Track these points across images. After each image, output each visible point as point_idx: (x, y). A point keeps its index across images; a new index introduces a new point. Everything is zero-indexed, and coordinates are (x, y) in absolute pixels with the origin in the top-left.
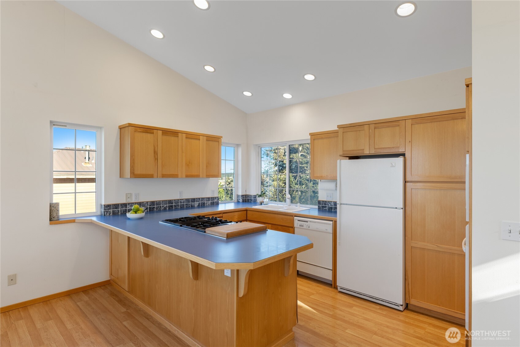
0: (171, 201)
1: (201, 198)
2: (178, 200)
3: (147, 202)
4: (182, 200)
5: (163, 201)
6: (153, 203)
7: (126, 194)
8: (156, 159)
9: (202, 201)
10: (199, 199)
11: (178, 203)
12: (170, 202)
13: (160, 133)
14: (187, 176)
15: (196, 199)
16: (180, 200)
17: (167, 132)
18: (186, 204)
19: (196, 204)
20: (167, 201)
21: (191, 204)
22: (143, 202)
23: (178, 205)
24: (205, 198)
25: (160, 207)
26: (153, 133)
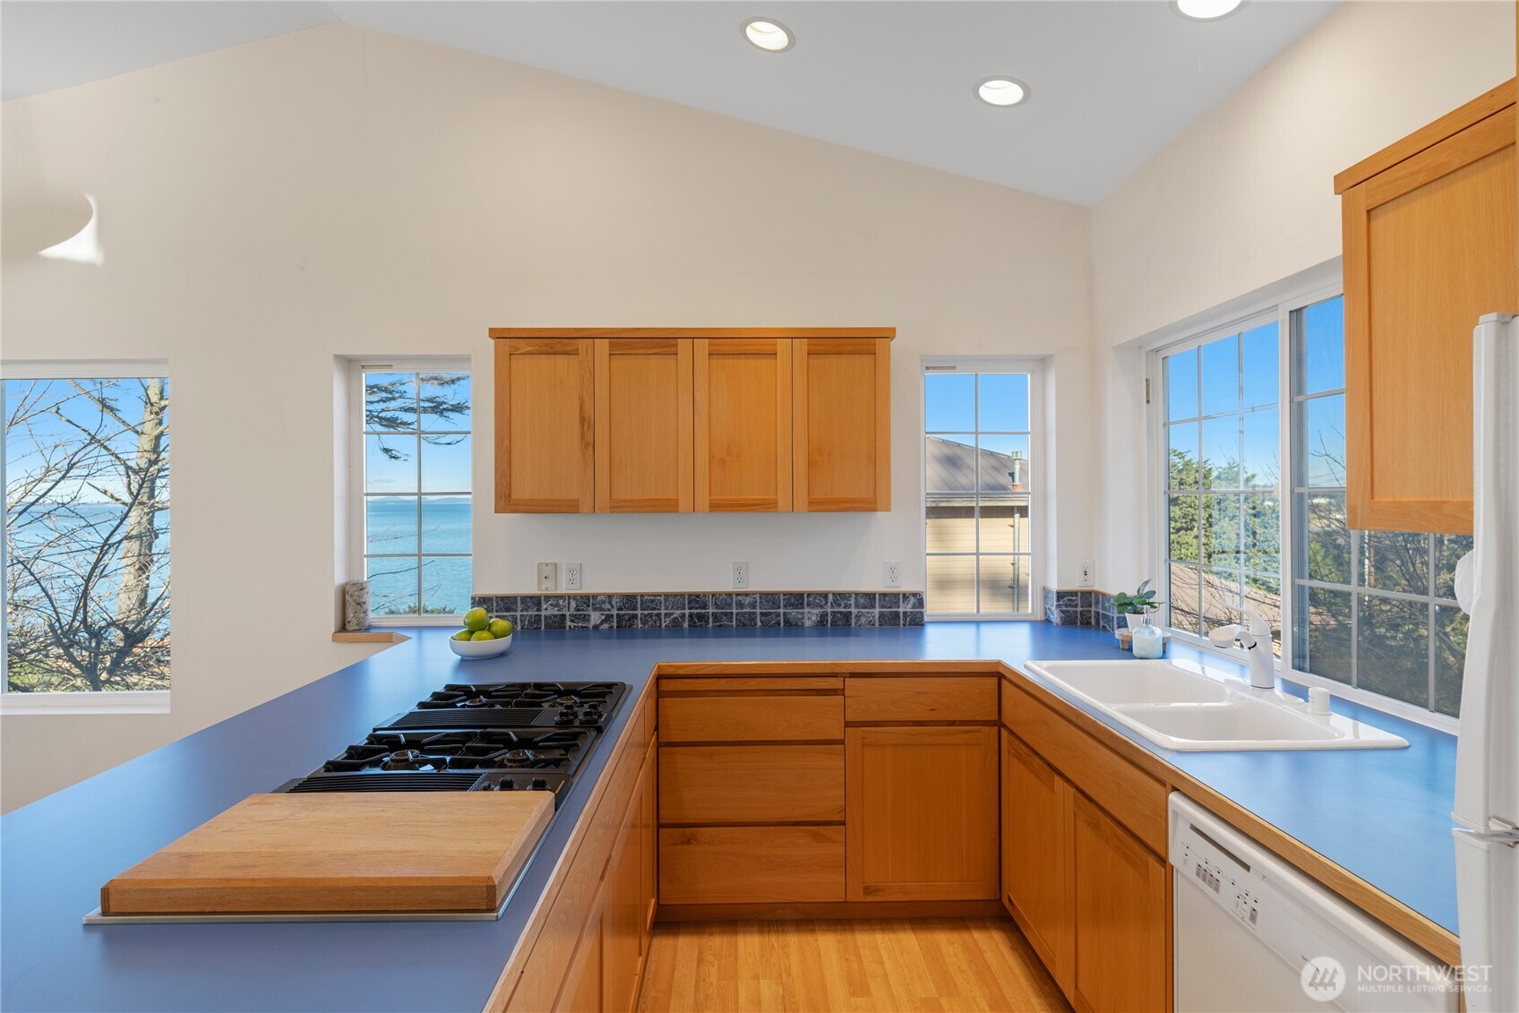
0: (697, 595)
1: (834, 594)
2: (729, 595)
3: (610, 596)
4: (747, 594)
5: (667, 596)
6: (629, 600)
7: (540, 564)
8: (587, 445)
9: (840, 605)
10: (825, 595)
11: (730, 606)
12: (696, 599)
13: (602, 346)
14: (716, 507)
15: (809, 595)
16: (738, 594)
17: (626, 342)
18: (761, 613)
19: (810, 616)
20: (682, 595)
21: (785, 614)
22: (595, 596)
23: (726, 614)
24: (850, 594)
25: (658, 615)
26: (575, 353)
